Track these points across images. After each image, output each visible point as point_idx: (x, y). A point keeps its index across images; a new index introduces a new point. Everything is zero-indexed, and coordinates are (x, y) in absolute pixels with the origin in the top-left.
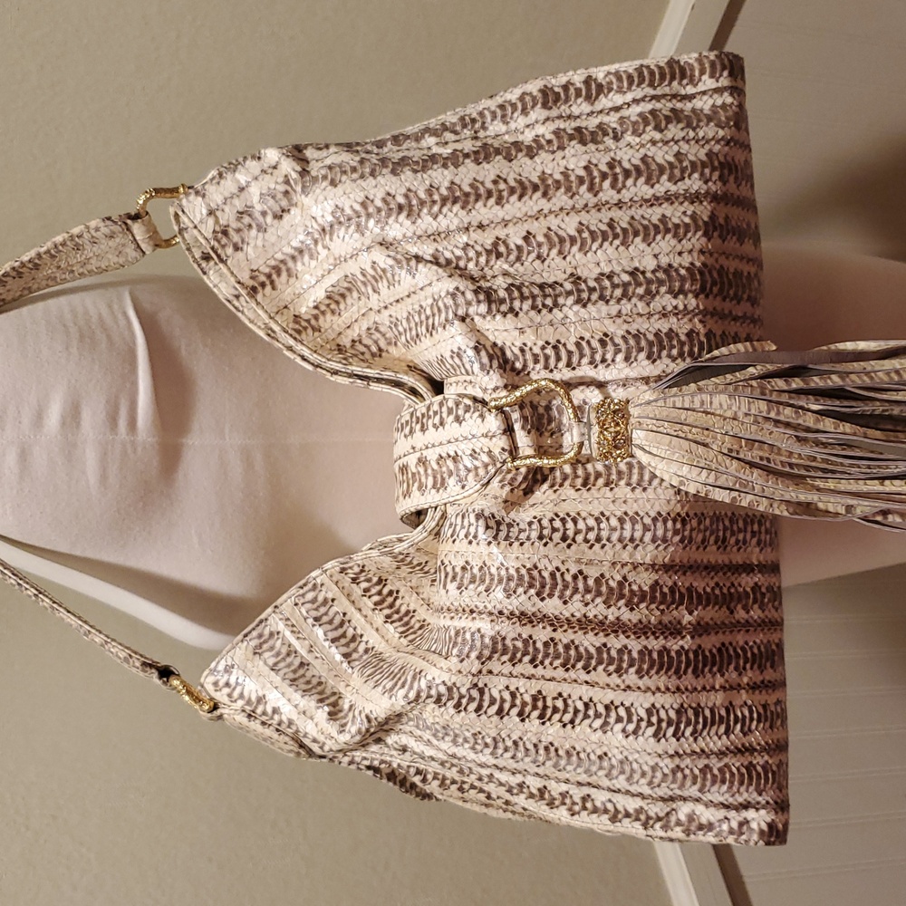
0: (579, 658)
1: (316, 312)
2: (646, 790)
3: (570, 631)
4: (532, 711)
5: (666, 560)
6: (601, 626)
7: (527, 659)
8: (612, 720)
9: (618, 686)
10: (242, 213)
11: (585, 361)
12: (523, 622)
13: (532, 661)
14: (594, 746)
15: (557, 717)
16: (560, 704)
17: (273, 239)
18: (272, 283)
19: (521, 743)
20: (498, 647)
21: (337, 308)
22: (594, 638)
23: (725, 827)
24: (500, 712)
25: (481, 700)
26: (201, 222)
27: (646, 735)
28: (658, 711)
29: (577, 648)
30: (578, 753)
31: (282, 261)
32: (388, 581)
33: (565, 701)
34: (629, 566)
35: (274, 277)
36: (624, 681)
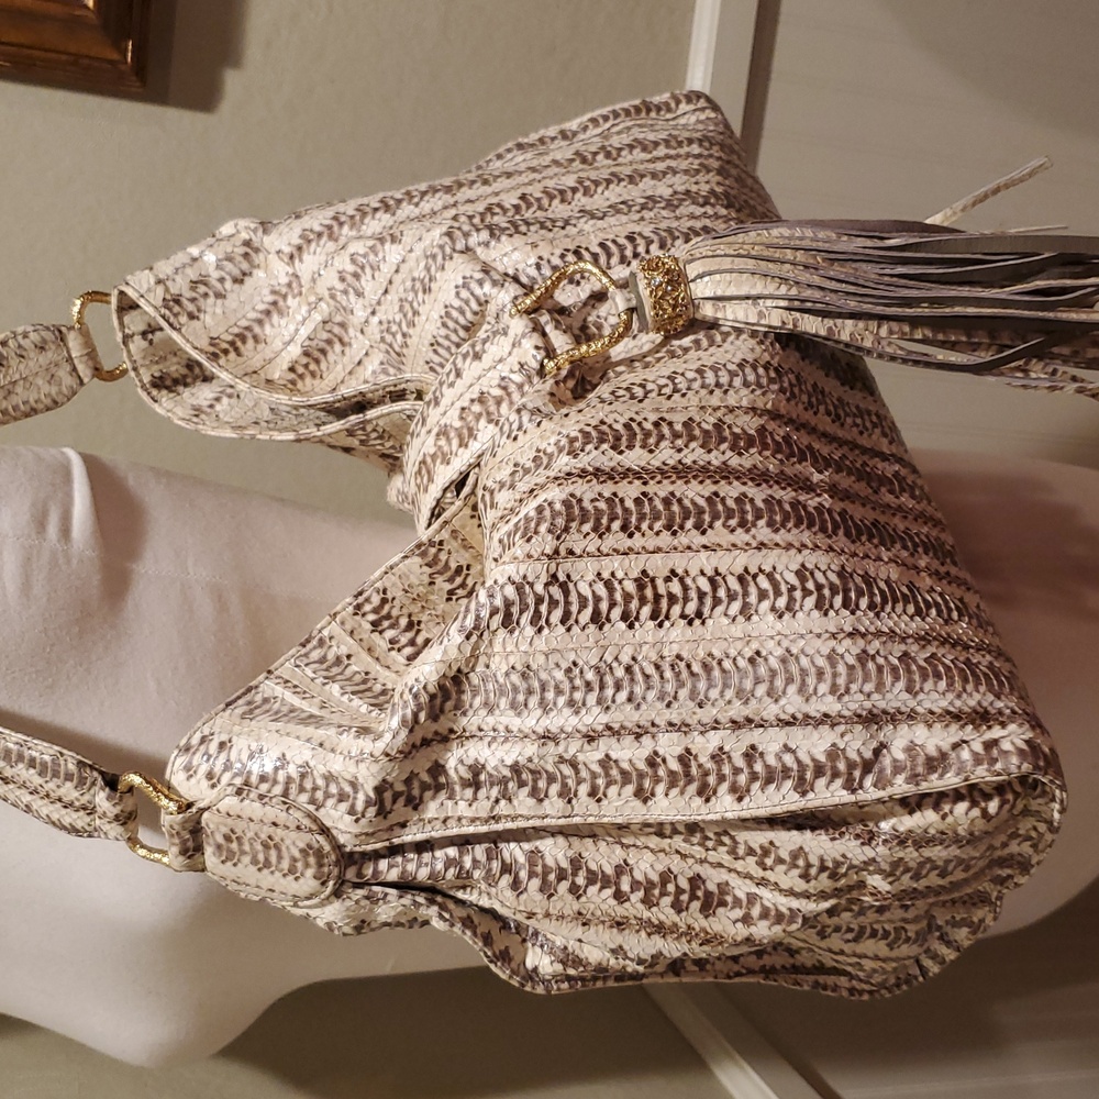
0: (686, 515)
1: (292, 376)
2: (831, 705)
3: (665, 482)
4: (640, 608)
5: (769, 406)
6: (704, 472)
7: (616, 525)
8: (753, 599)
9: (747, 544)
10: (196, 282)
11: (615, 260)
12: (602, 479)
13: (624, 528)
14: (739, 645)
15: (676, 610)
16: (676, 588)
17: (234, 305)
18: (236, 350)
19: (636, 668)
20: (574, 511)
21: (316, 368)
22: (700, 487)
23: (965, 754)
24: (596, 618)
25: (567, 603)
26: (149, 290)
27: (806, 608)
28: (812, 574)
29: (680, 501)
30: (720, 663)
31: (247, 328)
32: (422, 626)
33: (682, 580)
34: (723, 410)
35: (239, 344)
36: (754, 537)
